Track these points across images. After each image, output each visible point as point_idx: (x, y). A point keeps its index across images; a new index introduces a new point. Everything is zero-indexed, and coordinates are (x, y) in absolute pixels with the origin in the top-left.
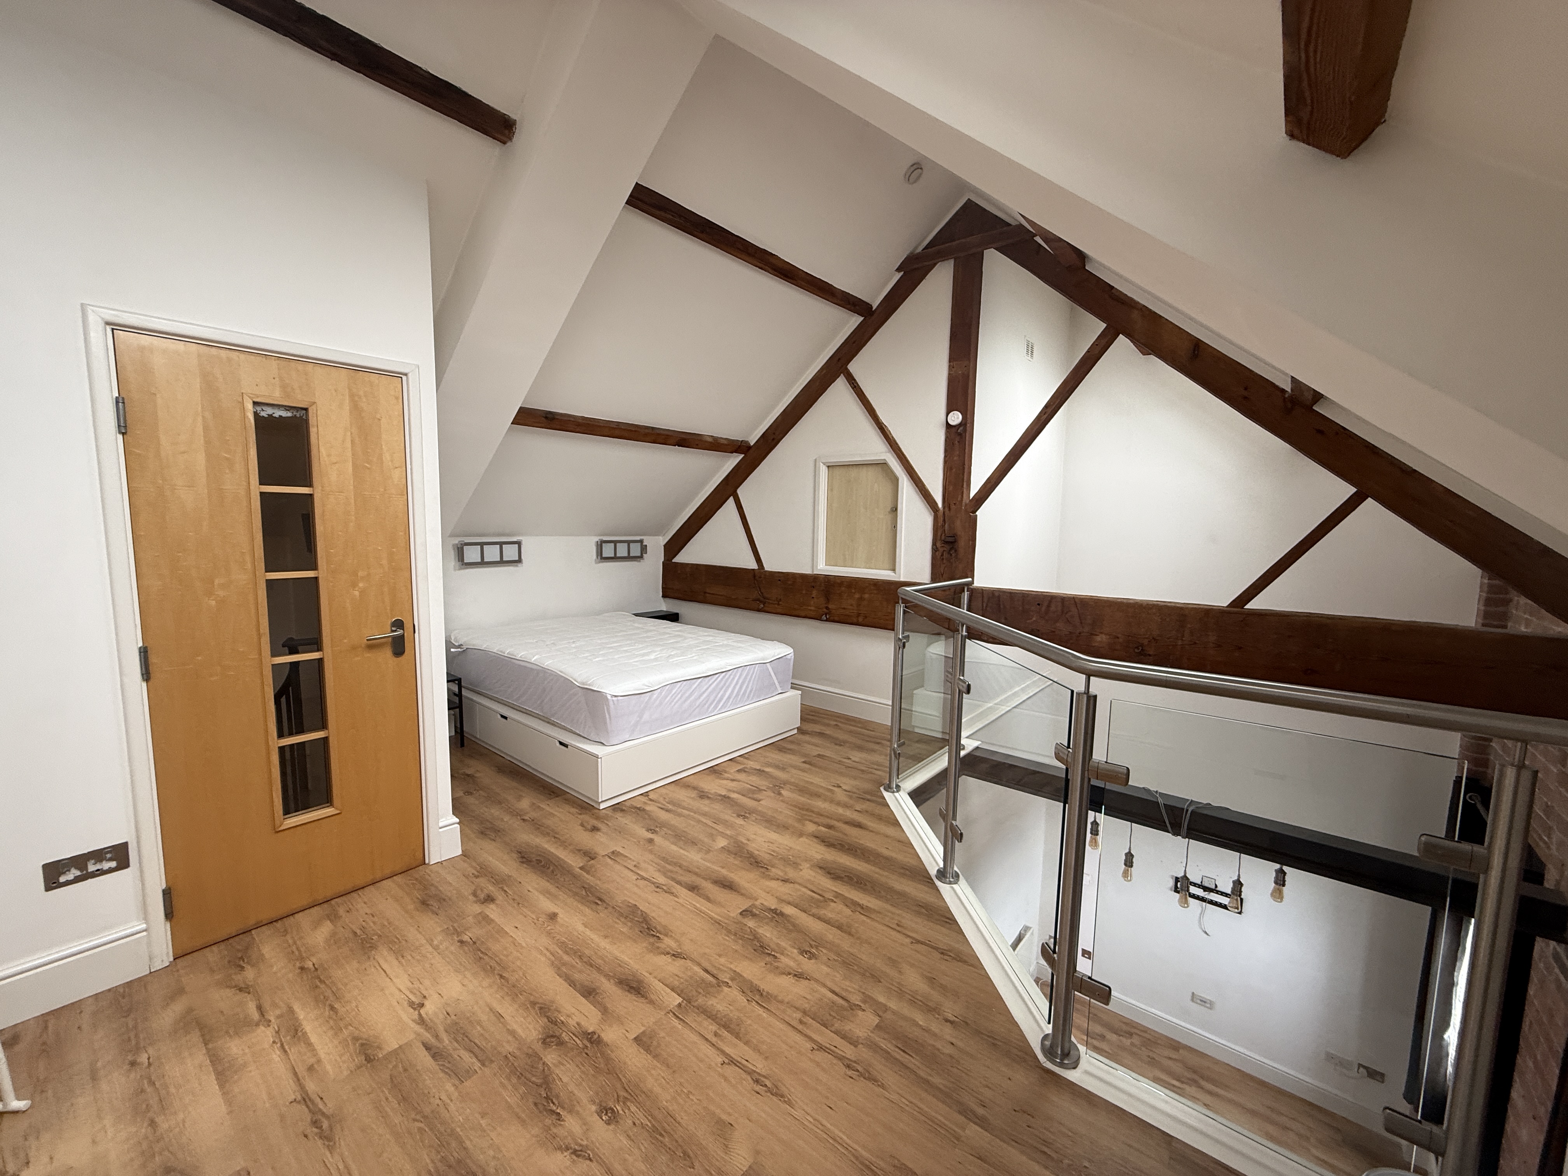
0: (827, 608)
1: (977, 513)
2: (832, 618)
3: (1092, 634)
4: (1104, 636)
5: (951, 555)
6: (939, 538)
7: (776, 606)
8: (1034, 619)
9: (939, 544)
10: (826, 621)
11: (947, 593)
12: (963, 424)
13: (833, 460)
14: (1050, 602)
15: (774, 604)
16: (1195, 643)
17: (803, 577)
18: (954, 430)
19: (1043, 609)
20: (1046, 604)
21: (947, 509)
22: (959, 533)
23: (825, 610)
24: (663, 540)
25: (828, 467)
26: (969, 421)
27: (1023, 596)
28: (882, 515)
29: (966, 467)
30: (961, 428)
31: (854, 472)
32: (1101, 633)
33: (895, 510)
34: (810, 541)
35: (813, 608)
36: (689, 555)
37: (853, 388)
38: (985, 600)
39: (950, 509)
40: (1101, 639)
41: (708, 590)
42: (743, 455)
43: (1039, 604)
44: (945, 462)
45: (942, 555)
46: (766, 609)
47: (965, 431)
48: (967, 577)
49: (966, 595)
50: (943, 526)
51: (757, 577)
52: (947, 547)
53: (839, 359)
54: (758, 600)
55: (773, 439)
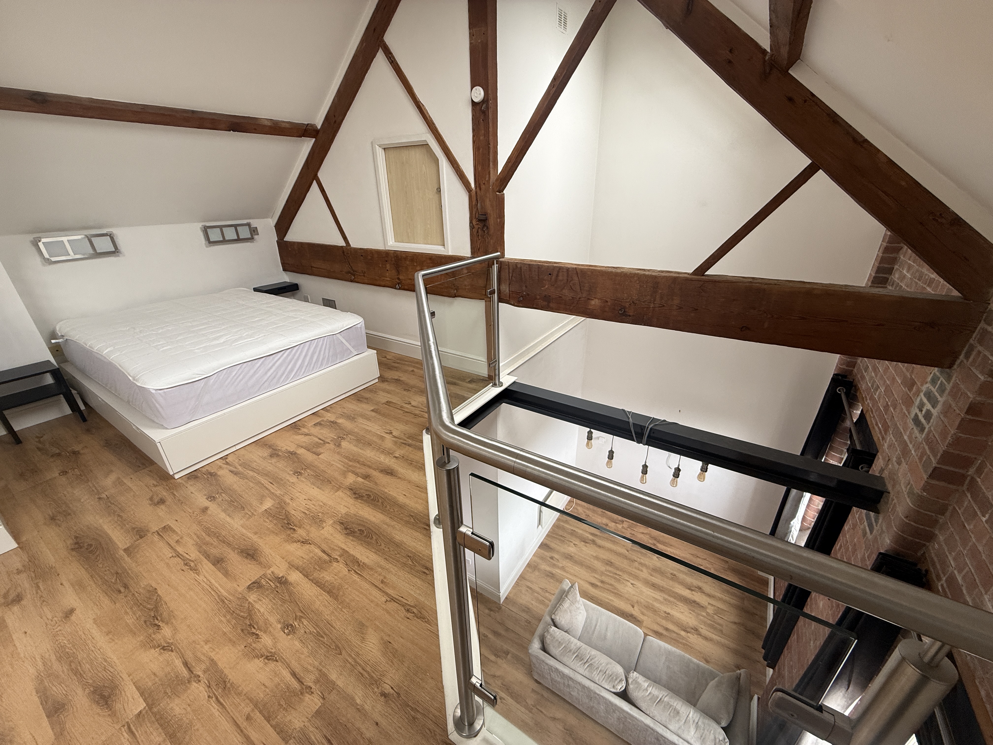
0: (398, 279)
1: (504, 192)
2: (403, 287)
3: (589, 299)
4: (597, 300)
5: (484, 232)
6: (474, 216)
7: (363, 277)
8: (546, 287)
9: (474, 222)
10: (400, 289)
11: (483, 265)
12: (485, 101)
13: (387, 142)
14: (558, 272)
15: (360, 276)
16: (664, 306)
17: (378, 252)
18: (478, 107)
19: (553, 278)
20: (555, 274)
21: (478, 189)
22: (489, 211)
23: (397, 280)
24: (272, 222)
25: (384, 149)
26: (491, 96)
27: (539, 268)
28: (431, 194)
29: (491, 146)
30: (484, 105)
31: (405, 154)
32: (596, 298)
33: (439, 190)
34: (379, 218)
35: (388, 279)
36: (294, 236)
37: (391, 64)
38: (511, 271)
39: (480, 189)
40: (595, 303)
41: (313, 265)
42: (314, 140)
43: (550, 274)
44: (474, 142)
45: (478, 232)
46: (356, 279)
47: (487, 108)
48: (497, 252)
49: (495, 267)
50: (477, 205)
51: (345, 254)
52: (481, 225)
53: (375, 30)
54: (349, 272)
55: (335, 122)
